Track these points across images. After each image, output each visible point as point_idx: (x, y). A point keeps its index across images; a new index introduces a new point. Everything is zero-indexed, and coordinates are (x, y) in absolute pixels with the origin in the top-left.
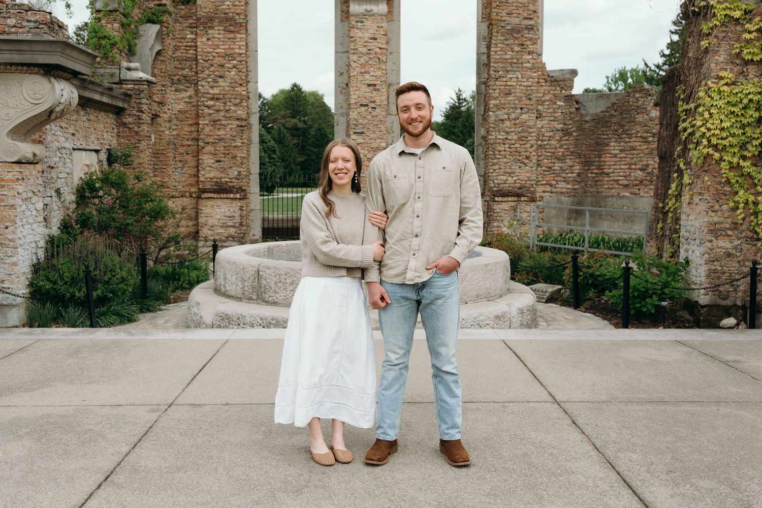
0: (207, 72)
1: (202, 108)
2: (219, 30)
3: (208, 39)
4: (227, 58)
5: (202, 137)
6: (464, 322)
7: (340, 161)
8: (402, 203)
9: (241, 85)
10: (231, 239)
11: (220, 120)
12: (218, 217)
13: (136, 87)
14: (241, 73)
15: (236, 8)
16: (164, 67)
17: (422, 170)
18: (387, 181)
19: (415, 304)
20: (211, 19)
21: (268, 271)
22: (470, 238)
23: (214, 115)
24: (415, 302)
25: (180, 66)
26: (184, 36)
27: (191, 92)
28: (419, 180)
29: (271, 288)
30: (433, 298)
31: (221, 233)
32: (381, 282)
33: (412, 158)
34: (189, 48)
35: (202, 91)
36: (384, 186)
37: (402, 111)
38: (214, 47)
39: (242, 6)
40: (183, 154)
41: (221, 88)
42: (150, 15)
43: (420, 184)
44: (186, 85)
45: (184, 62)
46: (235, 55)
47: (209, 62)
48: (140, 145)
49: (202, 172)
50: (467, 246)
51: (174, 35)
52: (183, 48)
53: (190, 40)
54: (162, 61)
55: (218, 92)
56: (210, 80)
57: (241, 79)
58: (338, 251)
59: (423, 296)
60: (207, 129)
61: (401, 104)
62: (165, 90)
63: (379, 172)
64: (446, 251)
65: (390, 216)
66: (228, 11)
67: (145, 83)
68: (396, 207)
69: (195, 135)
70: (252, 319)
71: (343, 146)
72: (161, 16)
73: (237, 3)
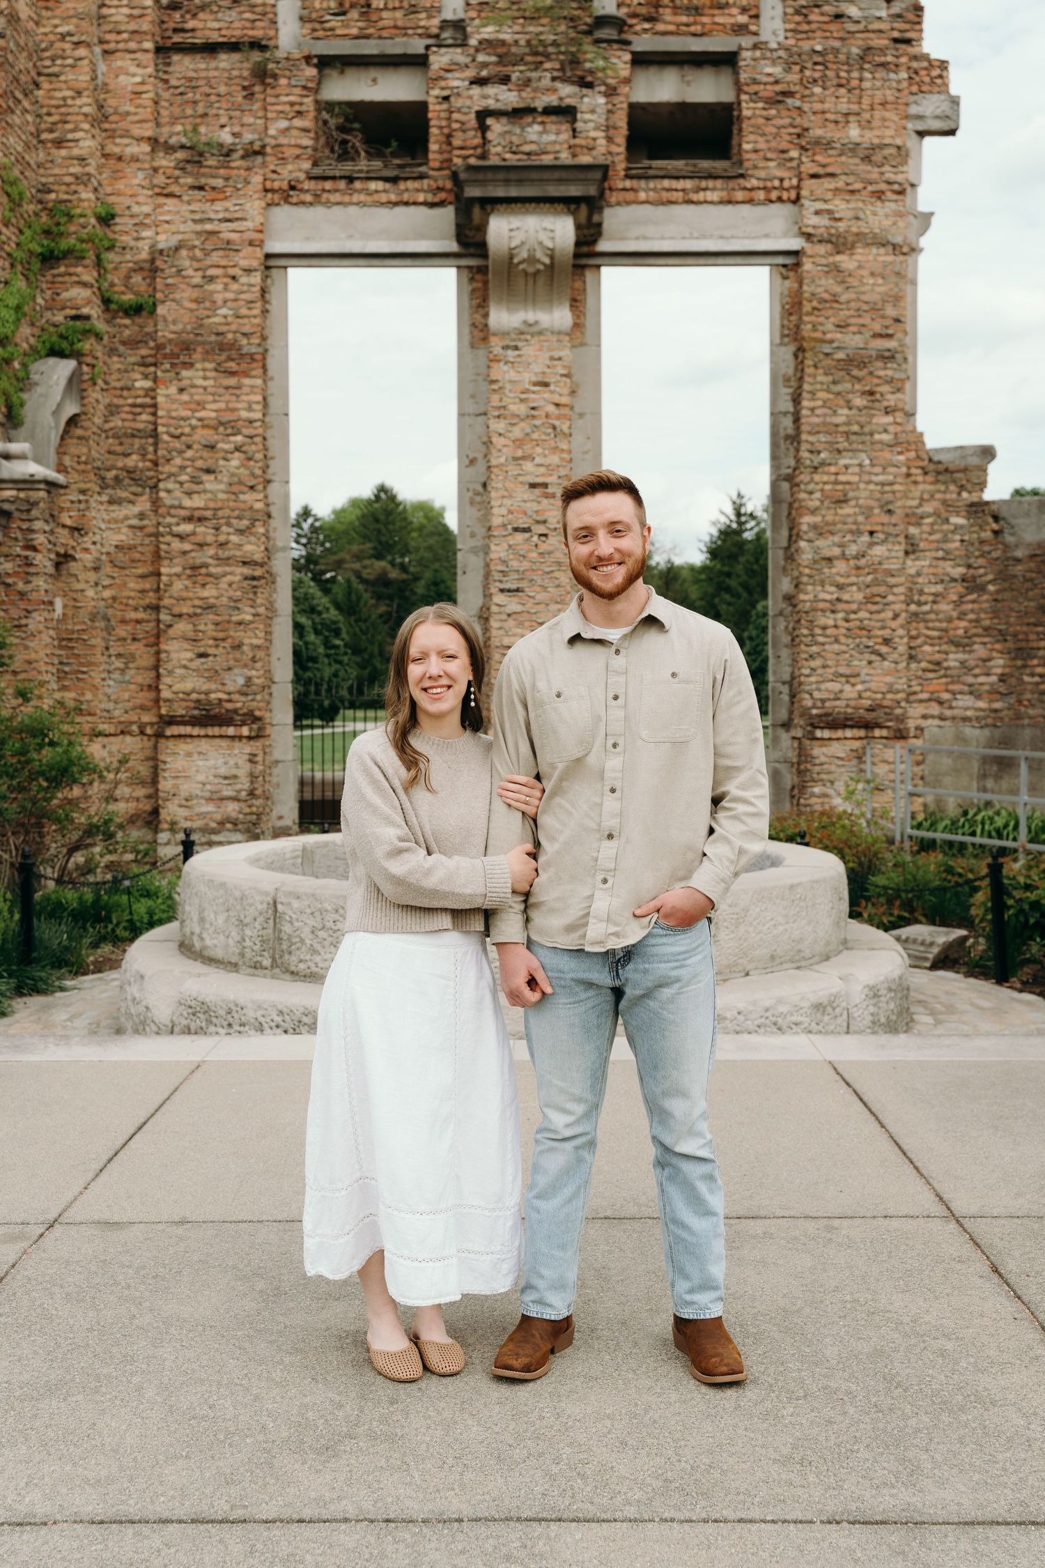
0: (178, 461)
1: (168, 538)
2: (204, 370)
3: (181, 390)
4: (221, 429)
5: (166, 602)
6: (741, 1018)
7: (434, 659)
8: (575, 757)
9: (252, 488)
10: (229, 826)
11: (206, 566)
12: (201, 778)
13: (22, 495)
14: (252, 463)
15: (241, 321)
16: (85, 450)
17: (622, 679)
18: (540, 704)
19: (610, 997)
20: (187, 347)
21: (296, 904)
22: (738, 843)
23: (193, 554)
24: (609, 991)
25: (119, 449)
26: (130, 384)
27: (143, 504)
28: (615, 703)
29: (302, 941)
30: (650, 984)
31: (208, 813)
32: (530, 944)
33: (599, 649)
34: (138, 410)
35: (168, 502)
36: (532, 715)
37: (577, 538)
38: (193, 406)
39: (255, 317)
40: (125, 639)
41: (209, 495)
42: (55, 338)
43: (617, 712)
44: (134, 489)
45: (129, 440)
46: (240, 423)
47: (183, 438)
48: (29, 621)
49: (167, 680)
50: (732, 862)
51: (106, 383)
52: (127, 409)
53: (141, 393)
54: (80, 438)
55: (202, 505)
56: (184, 478)
57: (253, 475)
58: (428, 872)
59: (627, 980)
60: (178, 586)
61: (574, 522)
62: (87, 501)
63: (522, 683)
64: (682, 873)
65: (549, 785)
66: (224, 329)
67: (42, 486)
68: (560, 766)
69: (151, 598)
70: (260, 1013)
71: (439, 624)
72: (79, 341)
73: (244, 311)
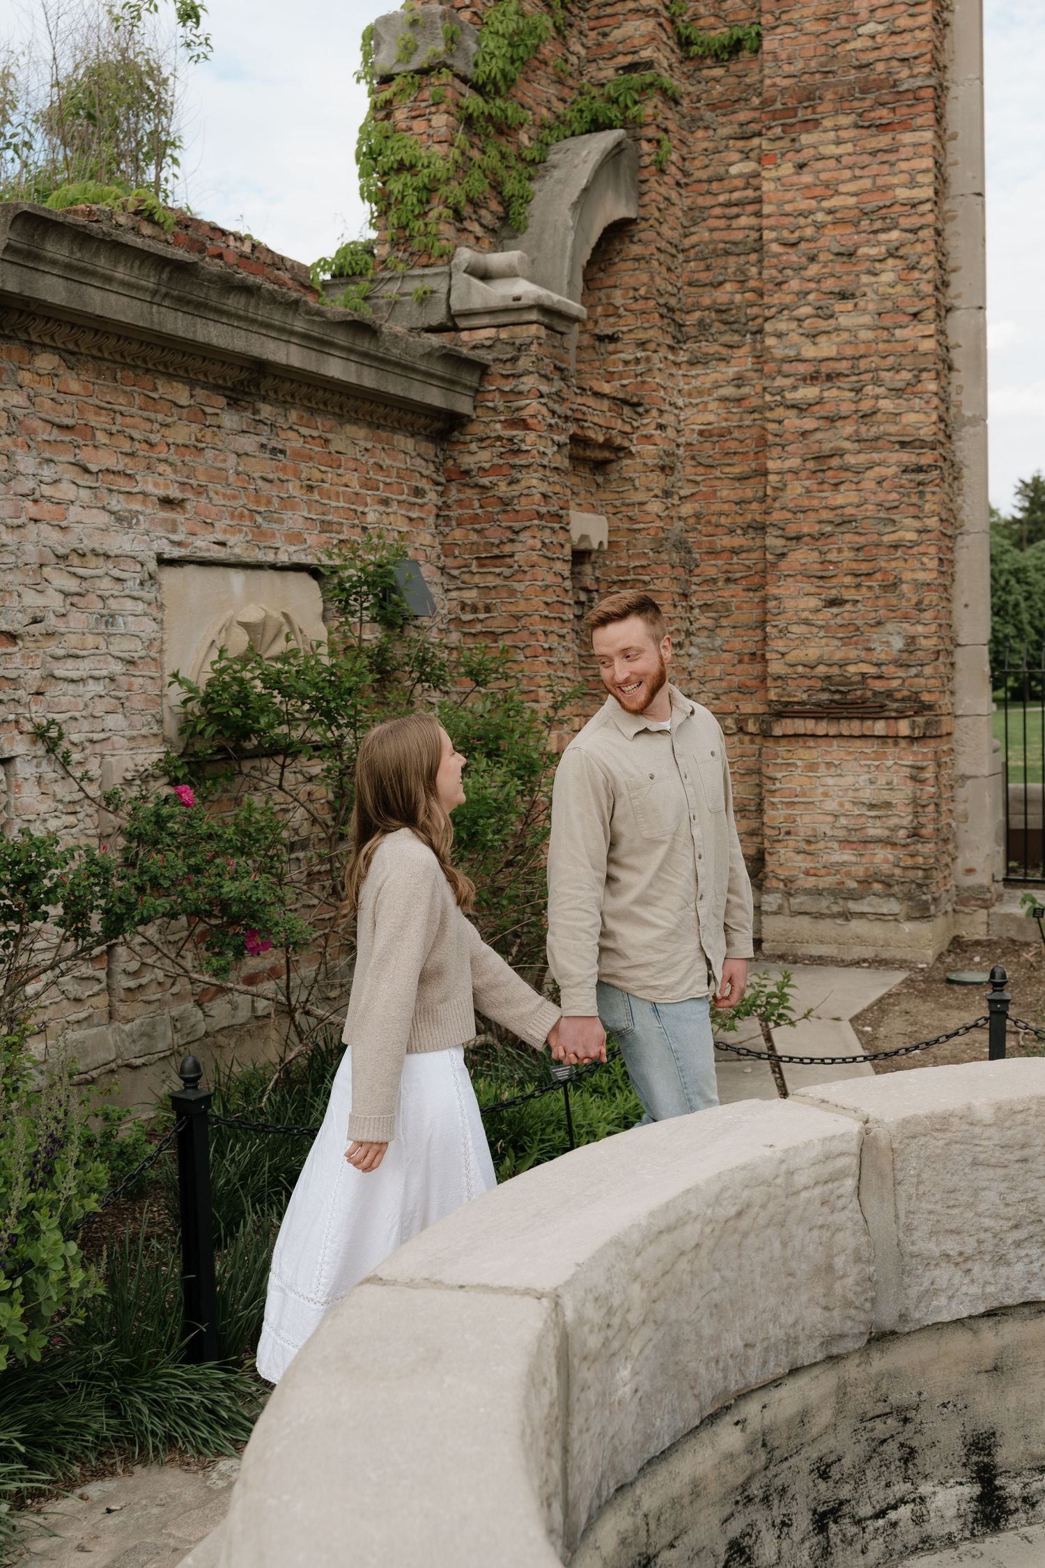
0: (795, 285)
1: (779, 413)
2: (837, 129)
3: (801, 166)
4: (865, 224)
5: (776, 516)
9: (915, 315)
10: (877, 887)
11: (840, 453)
12: (831, 805)
13: (504, 334)
14: (916, 274)
15: (898, 39)
16: (645, 278)
20: (810, 97)
23: (818, 436)
25: (704, 277)
26: (722, 170)
27: (742, 362)
31: (843, 864)
34: (735, 210)
35: (779, 353)
38: (818, 191)
39: (922, 28)
40: (714, 581)
41: (845, 336)
42: (599, 104)
44: (728, 338)
45: (721, 261)
46: (897, 208)
47: (803, 246)
48: (517, 547)
49: (779, 645)
51: (686, 174)
52: (717, 211)
53: (739, 183)
54: (636, 259)
55: (833, 352)
56: (805, 311)
57: (917, 293)
60: (795, 488)
62: (648, 359)
66: (871, 56)
67: (534, 316)
69: (754, 512)
72: (636, 103)
73: (904, 22)
